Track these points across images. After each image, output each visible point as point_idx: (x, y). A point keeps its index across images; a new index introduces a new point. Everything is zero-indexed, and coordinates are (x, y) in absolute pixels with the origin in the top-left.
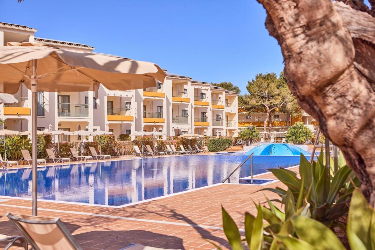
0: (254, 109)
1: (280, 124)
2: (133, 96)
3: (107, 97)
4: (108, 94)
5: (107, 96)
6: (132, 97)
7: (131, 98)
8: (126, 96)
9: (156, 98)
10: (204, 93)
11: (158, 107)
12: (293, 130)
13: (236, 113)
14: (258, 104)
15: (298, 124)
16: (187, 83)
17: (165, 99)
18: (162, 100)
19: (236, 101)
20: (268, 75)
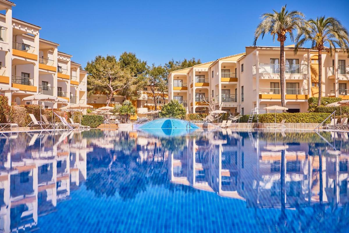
0: (92, 90)
2: (9, 50)
8: (1, 49)
9: (28, 60)
10: (60, 66)
11: (22, 73)
12: (169, 108)
13: (85, 92)
14: (103, 85)
15: (173, 101)
16: (53, 49)
17: (37, 63)
18: (34, 64)
19: (85, 80)
20: (108, 58)
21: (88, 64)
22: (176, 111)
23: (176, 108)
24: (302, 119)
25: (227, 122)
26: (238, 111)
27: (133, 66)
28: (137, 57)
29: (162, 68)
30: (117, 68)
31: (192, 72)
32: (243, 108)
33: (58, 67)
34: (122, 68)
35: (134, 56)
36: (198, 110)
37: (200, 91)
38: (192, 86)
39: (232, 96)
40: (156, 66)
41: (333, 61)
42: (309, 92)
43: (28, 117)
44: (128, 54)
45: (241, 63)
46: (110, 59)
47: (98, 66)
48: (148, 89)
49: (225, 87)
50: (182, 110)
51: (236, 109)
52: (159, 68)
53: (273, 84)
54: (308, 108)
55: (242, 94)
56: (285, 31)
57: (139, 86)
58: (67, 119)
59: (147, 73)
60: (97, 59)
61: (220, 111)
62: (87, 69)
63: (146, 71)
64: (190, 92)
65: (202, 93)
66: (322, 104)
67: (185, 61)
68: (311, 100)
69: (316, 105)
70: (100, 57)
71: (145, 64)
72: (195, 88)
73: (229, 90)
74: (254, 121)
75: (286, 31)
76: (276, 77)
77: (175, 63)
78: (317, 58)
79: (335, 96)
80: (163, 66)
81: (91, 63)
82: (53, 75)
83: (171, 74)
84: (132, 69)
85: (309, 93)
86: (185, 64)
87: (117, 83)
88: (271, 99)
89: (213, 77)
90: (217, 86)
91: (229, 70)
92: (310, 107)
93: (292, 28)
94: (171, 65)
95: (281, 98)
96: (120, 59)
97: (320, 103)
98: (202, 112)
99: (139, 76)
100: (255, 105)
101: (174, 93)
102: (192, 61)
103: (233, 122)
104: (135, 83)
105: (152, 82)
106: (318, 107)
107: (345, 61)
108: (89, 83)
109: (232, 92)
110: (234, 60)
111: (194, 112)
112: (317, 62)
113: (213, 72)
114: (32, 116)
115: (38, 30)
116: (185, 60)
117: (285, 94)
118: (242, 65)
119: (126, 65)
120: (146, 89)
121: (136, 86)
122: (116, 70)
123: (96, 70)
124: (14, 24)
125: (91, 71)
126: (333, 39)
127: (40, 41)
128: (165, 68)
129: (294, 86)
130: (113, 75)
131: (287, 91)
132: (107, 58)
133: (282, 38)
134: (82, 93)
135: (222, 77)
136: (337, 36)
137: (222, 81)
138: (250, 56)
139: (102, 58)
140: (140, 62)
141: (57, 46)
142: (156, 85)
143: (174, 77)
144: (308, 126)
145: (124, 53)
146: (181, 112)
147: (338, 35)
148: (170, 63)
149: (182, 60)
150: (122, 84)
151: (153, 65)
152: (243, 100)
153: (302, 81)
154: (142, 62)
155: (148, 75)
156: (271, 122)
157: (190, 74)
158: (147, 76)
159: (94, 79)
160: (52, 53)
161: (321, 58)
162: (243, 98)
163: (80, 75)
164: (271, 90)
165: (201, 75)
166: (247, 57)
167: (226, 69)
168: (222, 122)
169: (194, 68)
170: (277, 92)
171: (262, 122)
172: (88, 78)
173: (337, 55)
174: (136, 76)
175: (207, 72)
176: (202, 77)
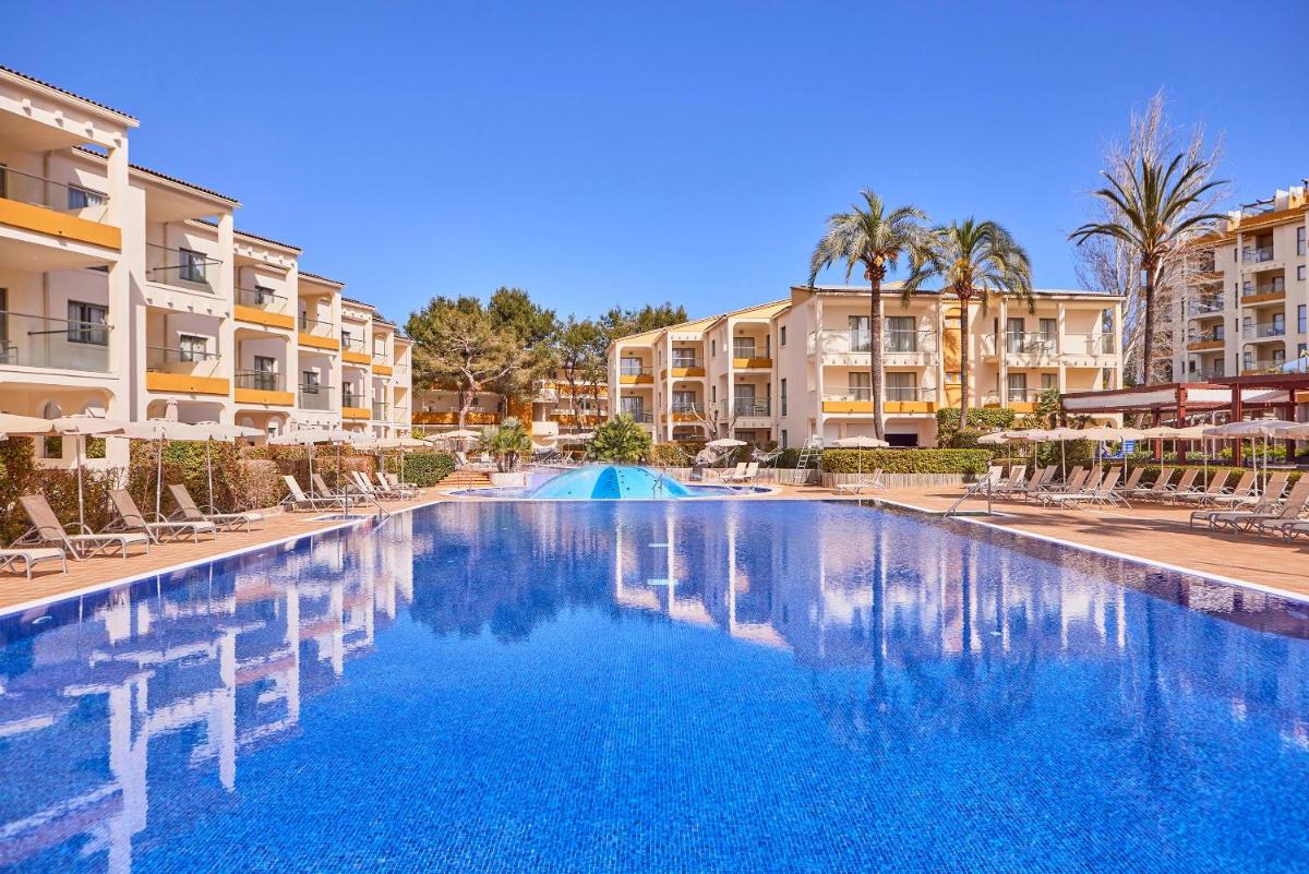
0: (424, 381)
1: (482, 418)
2: (227, 314)
3: (144, 308)
4: (150, 300)
5: (148, 307)
6: (224, 316)
7: (222, 319)
8: (207, 314)
9: (271, 330)
10: (345, 330)
11: (256, 357)
12: (612, 433)
13: (406, 389)
14: (451, 369)
15: (621, 418)
16: (330, 296)
17: (294, 335)
18: (286, 338)
19: (407, 357)
20: (462, 302)
21: (413, 316)
22: (628, 440)
23: (628, 433)
24: (921, 464)
25: (747, 466)
26: (773, 438)
27: (524, 322)
28: (533, 300)
29: (593, 325)
30: (485, 326)
31: (665, 343)
32: (784, 432)
33: (343, 333)
34: (496, 328)
35: (525, 297)
36: (680, 433)
37: (684, 387)
38: (664, 375)
39: (760, 402)
40: (579, 321)
41: (996, 321)
42: (938, 395)
43: (281, 482)
44: (510, 292)
45: (781, 324)
46: (466, 306)
47: (437, 324)
48: (558, 376)
49: (742, 379)
50: (642, 440)
51: (768, 432)
52: (586, 327)
53: (855, 376)
54: (936, 433)
55: (784, 397)
56: (882, 255)
57: (538, 372)
58: (370, 474)
59: (555, 339)
60: (434, 304)
61: (732, 442)
62: (409, 330)
63: (553, 334)
64: (661, 389)
65: (689, 393)
66: (970, 424)
67: (648, 310)
68: (942, 415)
69: (955, 428)
70: (441, 300)
71: (552, 316)
72: (671, 381)
73: (753, 386)
74: (812, 465)
75: (886, 257)
76: (863, 360)
77: (623, 314)
78: (958, 313)
79: (998, 405)
80: (595, 320)
81: (419, 314)
82: (331, 358)
83: (614, 346)
84: (521, 330)
85: (938, 399)
86: (647, 319)
87: (484, 365)
88: (851, 412)
89: (714, 354)
90: (724, 377)
91: (753, 339)
92: (941, 432)
93: (899, 249)
94: (614, 317)
95: (872, 410)
96: (491, 305)
97: (964, 422)
98: (690, 440)
99: (538, 346)
100: (814, 425)
101: (622, 390)
102: (665, 310)
103: (762, 465)
104: (526, 365)
105: (568, 359)
106: (959, 431)
107: (1022, 320)
108: (415, 365)
109: (760, 392)
110: (763, 316)
111: (670, 437)
112: (957, 324)
113: (714, 342)
114: (290, 480)
115: (295, 256)
116: (649, 308)
117: (883, 398)
118: (784, 329)
119: (505, 319)
120: (555, 376)
121: (529, 371)
122: (481, 335)
123: (434, 333)
124: (237, 245)
125: (421, 334)
126: (995, 272)
127: (299, 279)
128: (600, 327)
129: (903, 380)
130: (475, 344)
131: (888, 393)
132: (460, 302)
133: (876, 273)
134: (399, 392)
135: (735, 357)
136: (1002, 267)
137: (735, 367)
138: (802, 308)
139: (446, 303)
140: (540, 311)
141: (339, 289)
142: (576, 366)
143: (622, 352)
144: (936, 482)
145: (500, 289)
146: (638, 443)
147: (1006, 264)
148: (611, 315)
149: (640, 308)
150: (496, 368)
151: (572, 319)
152: (784, 414)
153: (923, 369)
154: (543, 312)
155: (558, 343)
156: (849, 472)
157: (660, 347)
158: (558, 345)
159: (427, 356)
160: (328, 303)
161: (967, 317)
162: (784, 406)
163: (395, 347)
164: (851, 392)
165: (686, 350)
166: (794, 311)
167: (745, 337)
168: (735, 466)
169: (670, 334)
170: (863, 394)
171: (829, 471)
172: (413, 352)
173: (1003, 309)
174: (529, 346)
175: (701, 342)
176: (688, 353)
